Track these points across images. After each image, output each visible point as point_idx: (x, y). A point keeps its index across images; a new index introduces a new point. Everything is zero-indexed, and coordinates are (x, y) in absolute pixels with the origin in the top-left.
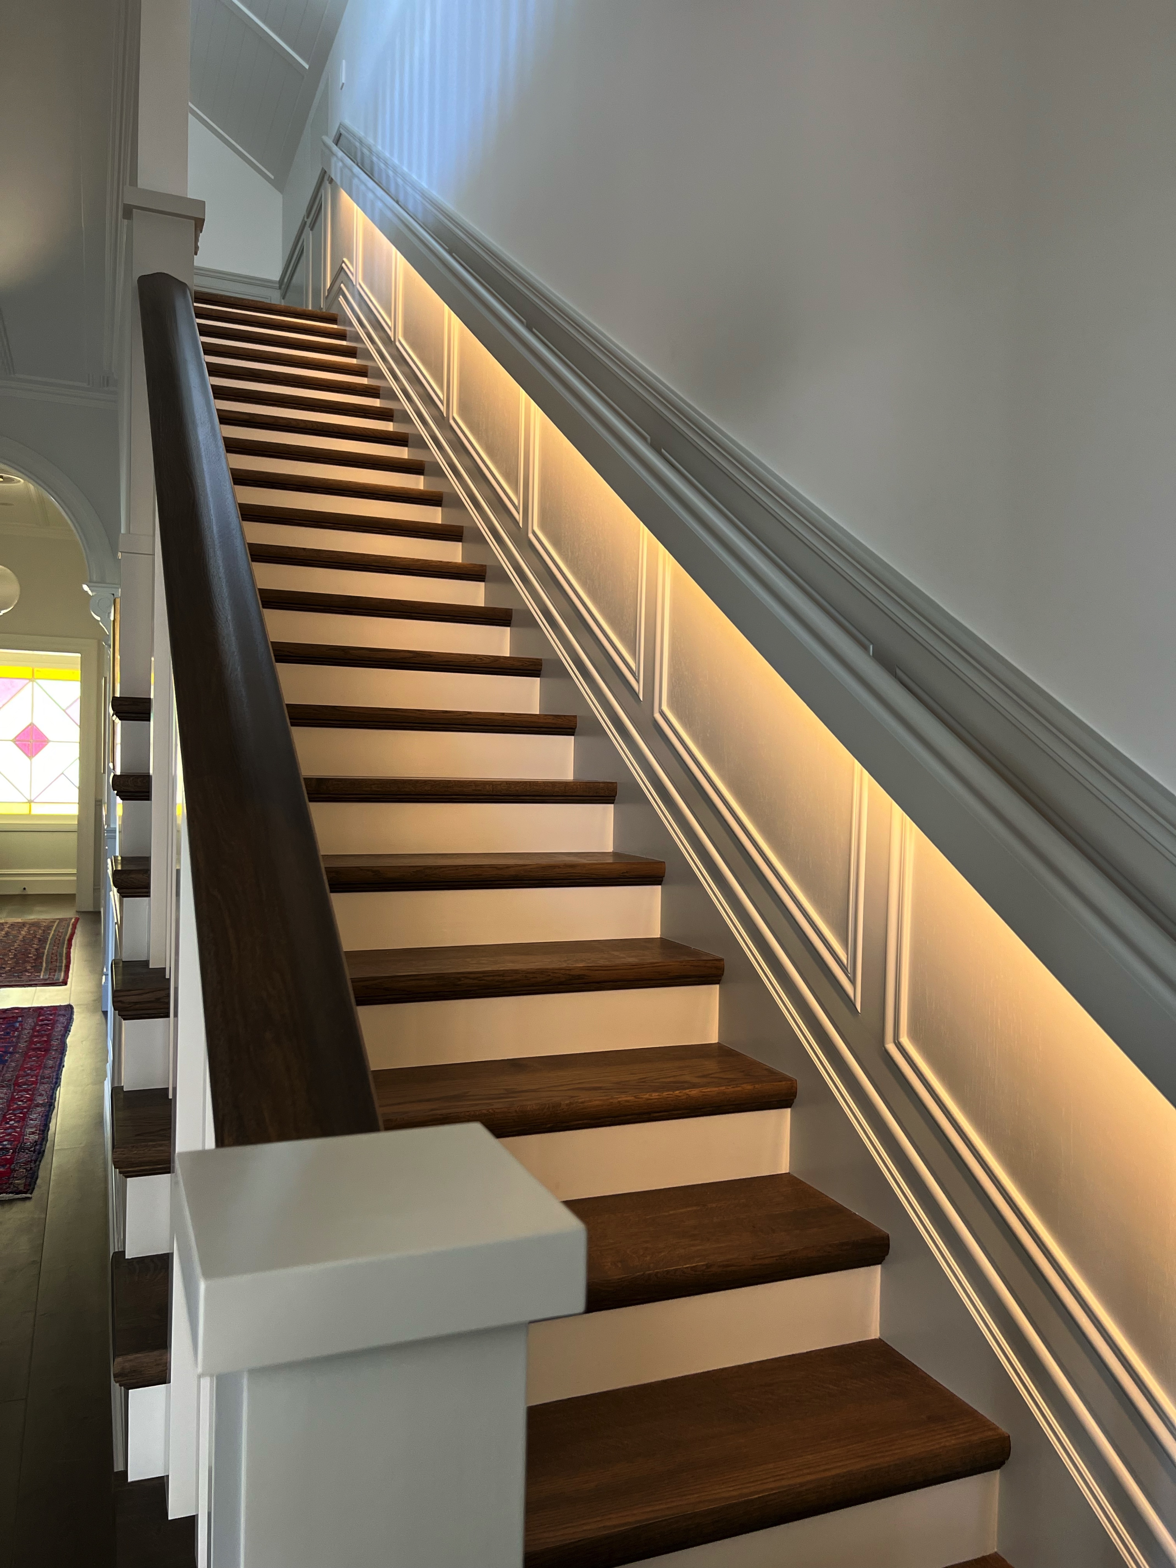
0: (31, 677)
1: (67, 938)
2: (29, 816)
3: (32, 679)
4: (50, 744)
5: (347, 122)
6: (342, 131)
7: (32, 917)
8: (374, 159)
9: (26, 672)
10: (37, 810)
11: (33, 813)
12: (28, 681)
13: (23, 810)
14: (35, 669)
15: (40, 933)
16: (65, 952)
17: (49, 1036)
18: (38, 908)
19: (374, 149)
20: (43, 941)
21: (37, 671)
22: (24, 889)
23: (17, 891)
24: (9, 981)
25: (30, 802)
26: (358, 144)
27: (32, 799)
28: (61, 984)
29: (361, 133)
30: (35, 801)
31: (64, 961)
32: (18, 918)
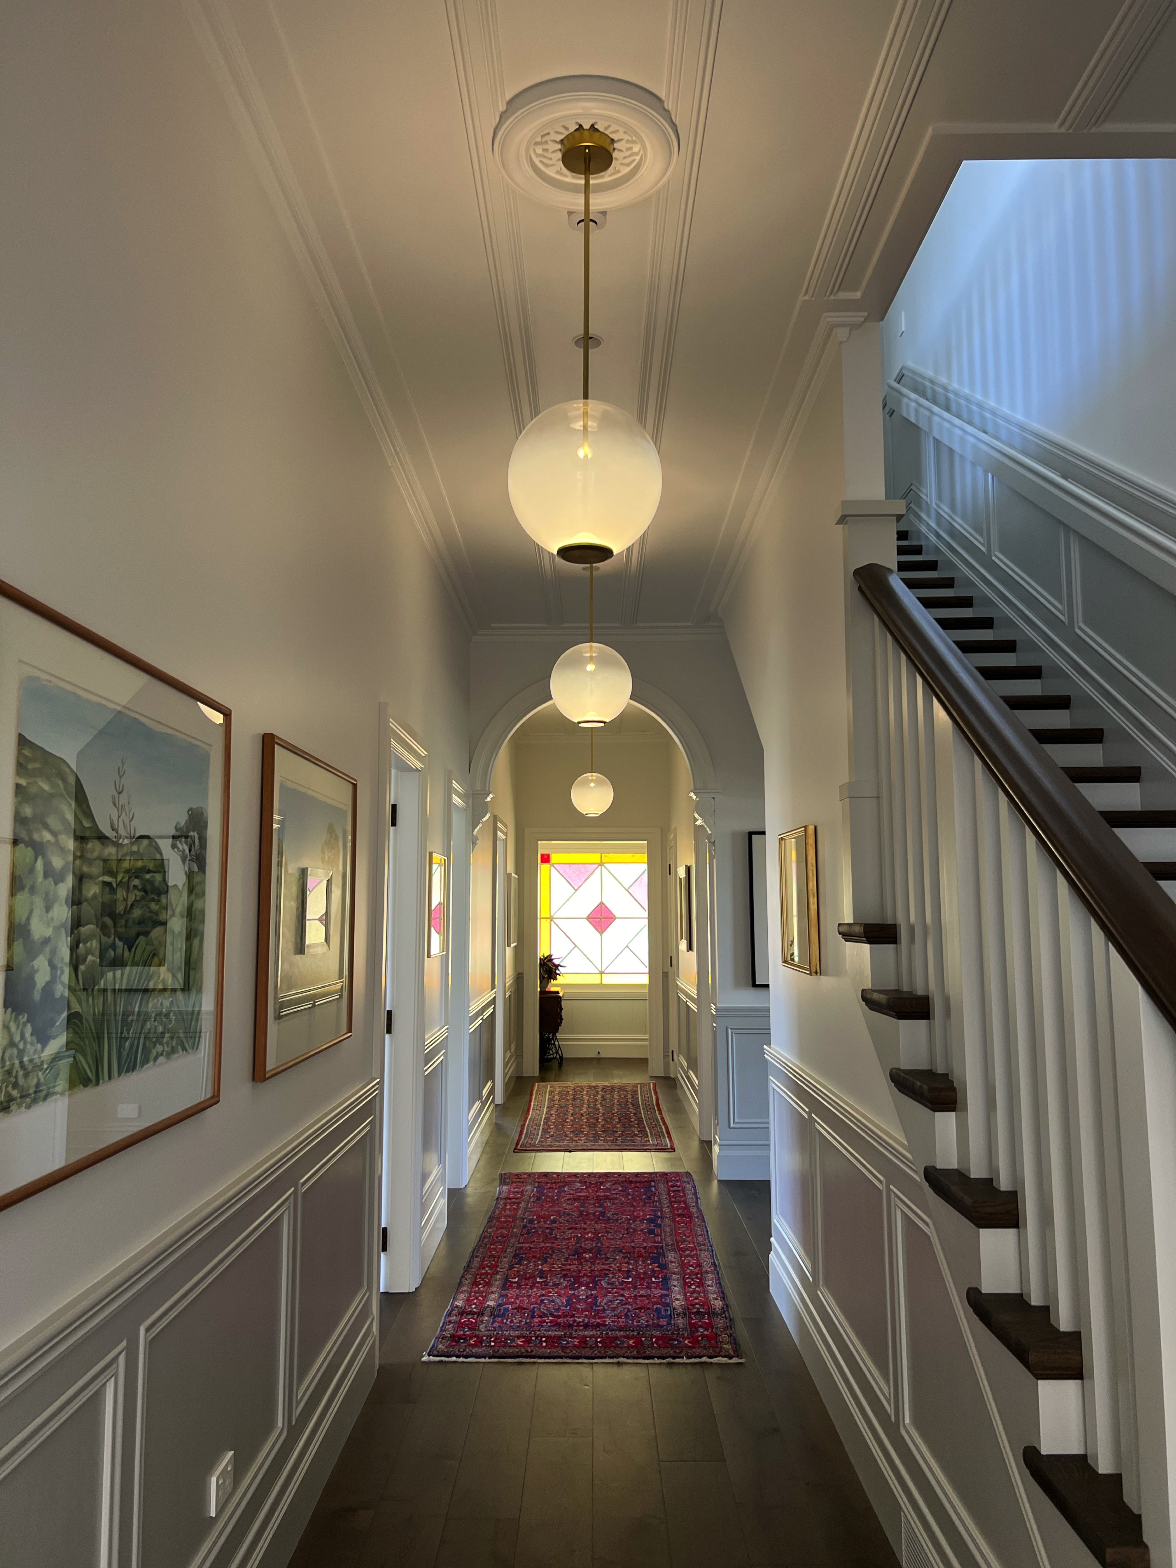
0: (599, 861)
1: (655, 1103)
2: (601, 986)
3: (601, 864)
4: (616, 921)
5: (910, 364)
6: (904, 372)
7: (616, 1081)
8: (951, 396)
9: (595, 857)
10: (608, 980)
11: (604, 983)
12: (597, 865)
13: (595, 980)
14: (603, 855)
15: (629, 1097)
16: (659, 1118)
17: (685, 1202)
18: (616, 1072)
19: (950, 388)
20: (636, 1105)
21: (605, 856)
22: (599, 1053)
23: (593, 1055)
24: (626, 1145)
25: (601, 973)
26: (928, 384)
27: (603, 970)
28: (670, 1150)
29: (930, 373)
30: (605, 972)
31: (663, 1127)
32: (606, 1082)
